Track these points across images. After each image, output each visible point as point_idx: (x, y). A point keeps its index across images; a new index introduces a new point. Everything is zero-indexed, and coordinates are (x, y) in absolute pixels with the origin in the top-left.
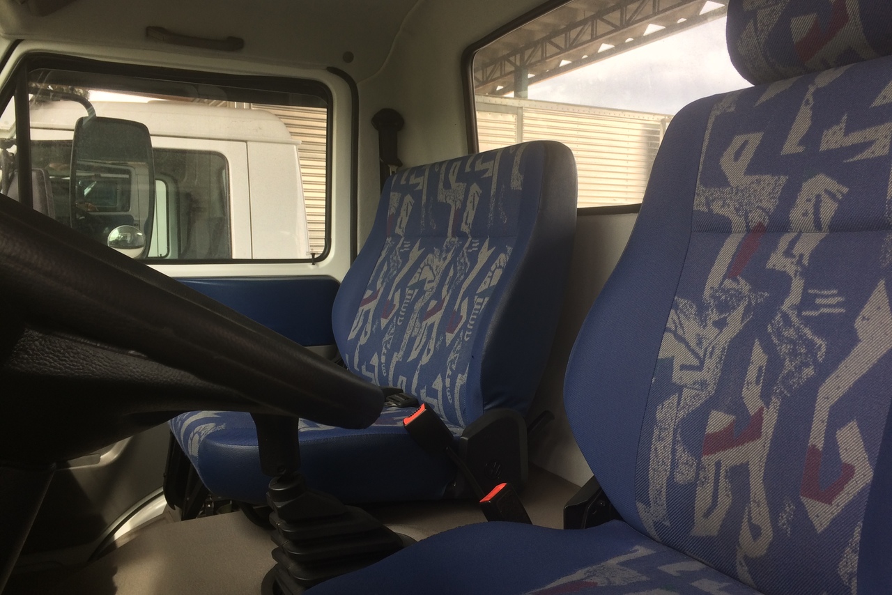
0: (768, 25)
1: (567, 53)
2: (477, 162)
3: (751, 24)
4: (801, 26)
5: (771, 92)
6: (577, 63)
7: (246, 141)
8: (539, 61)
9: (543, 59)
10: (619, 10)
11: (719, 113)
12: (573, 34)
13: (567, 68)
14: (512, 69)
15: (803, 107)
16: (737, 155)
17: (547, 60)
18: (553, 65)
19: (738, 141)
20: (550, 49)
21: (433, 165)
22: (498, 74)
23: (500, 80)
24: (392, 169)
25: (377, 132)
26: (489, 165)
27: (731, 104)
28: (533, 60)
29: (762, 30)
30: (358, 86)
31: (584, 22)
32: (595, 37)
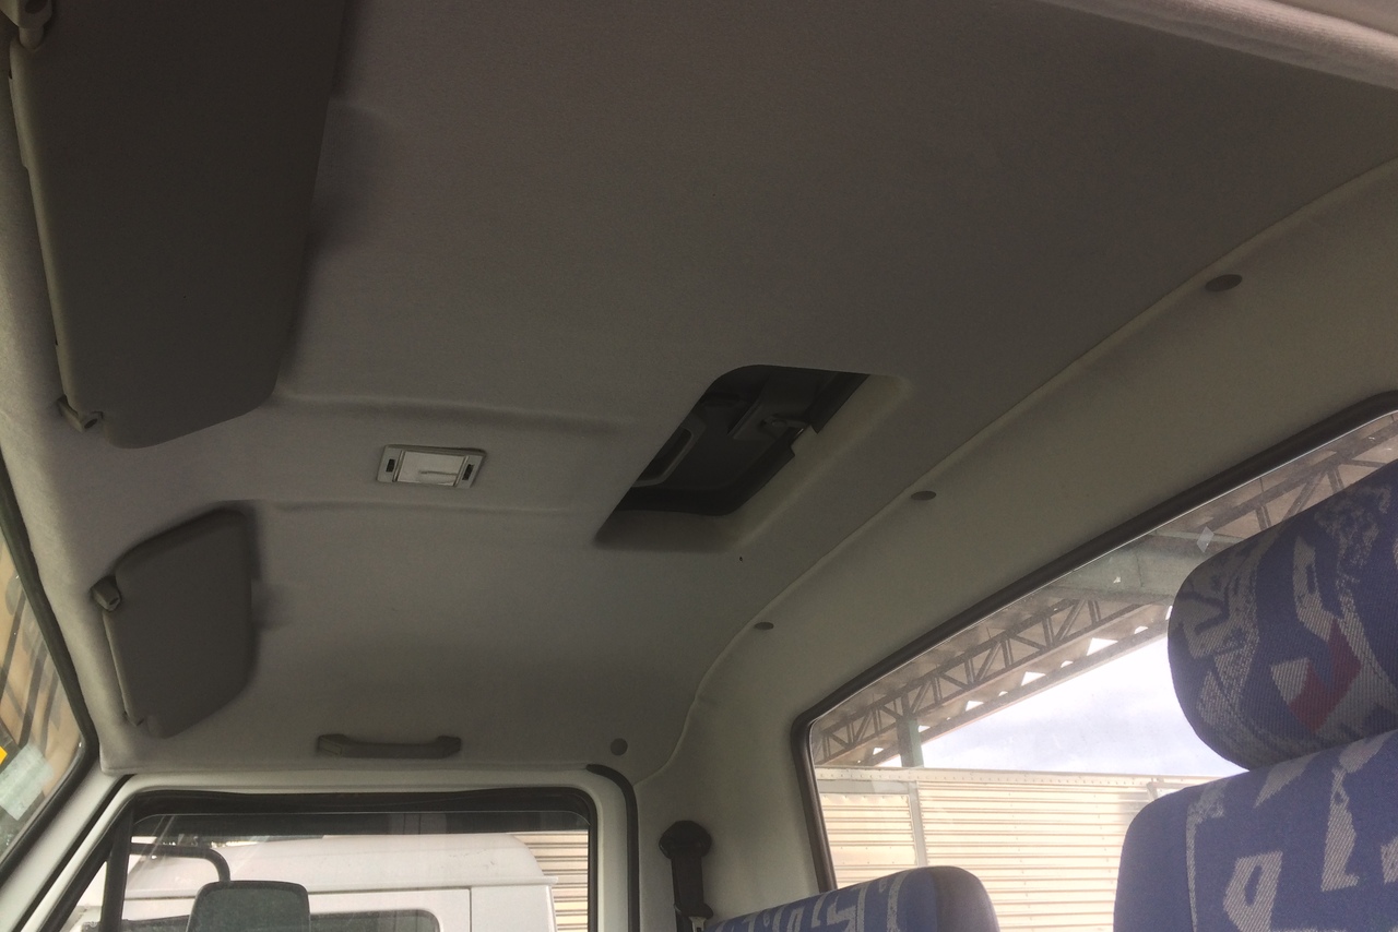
0: (1238, 679)
1: (973, 691)
2: (829, 909)
3: (1210, 677)
4: (1290, 677)
5: (1274, 784)
6: (992, 704)
7: (469, 888)
8: (933, 706)
9: (938, 703)
10: (1041, 624)
11: (1200, 820)
12: (978, 662)
13: (976, 713)
14: (893, 721)
15: (1333, 807)
16: (1250, 893)
17: (945, 704)
18: (955, 710)
19: (1244, 867)
20: (947, 688)
21: (761, 915)
22: (871, 731)
23: (876, 739)
24: (697, 923)
25: (669, 861)
26: (848, 914)
27: (1215, 803)
28: (924, 705)
29: (1231, 686)
30: (636, 789)
31: (991, 644)
32: (1010, 665)
